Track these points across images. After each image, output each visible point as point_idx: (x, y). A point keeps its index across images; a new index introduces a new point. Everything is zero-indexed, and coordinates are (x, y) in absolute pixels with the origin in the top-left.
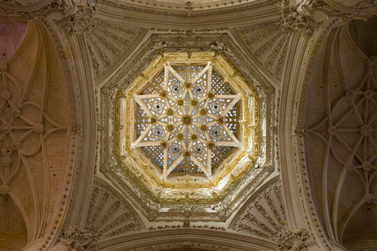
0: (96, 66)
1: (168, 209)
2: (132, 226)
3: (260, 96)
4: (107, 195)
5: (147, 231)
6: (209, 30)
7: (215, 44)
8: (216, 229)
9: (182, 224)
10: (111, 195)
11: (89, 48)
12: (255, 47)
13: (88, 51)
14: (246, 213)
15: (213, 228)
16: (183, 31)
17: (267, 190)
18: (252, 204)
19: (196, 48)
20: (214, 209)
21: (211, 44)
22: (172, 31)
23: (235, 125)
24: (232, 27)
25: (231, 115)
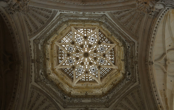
0: (118, 13)
1: (40, 49)
2: (31, 31)
3: (103, 98)
4: (48, 17)
5: (28, 40)
6: (138, 73)
7: (129, 74)
8: (31, 78)
9: (33, 58)
10: (48, 19)
11: (128, 10)
12: (130, 98)
13: (127, 9)
14: (40, 94)
15: (31, 76)
16: (137, 59)
17: (53, 106)
18: (45, 97)
19: (127, 64)
20: (41, 74)
21: (129, 72)
22: (137, 54)
23: (84, 80)
24: (140, 85)
25: (89, 78)
